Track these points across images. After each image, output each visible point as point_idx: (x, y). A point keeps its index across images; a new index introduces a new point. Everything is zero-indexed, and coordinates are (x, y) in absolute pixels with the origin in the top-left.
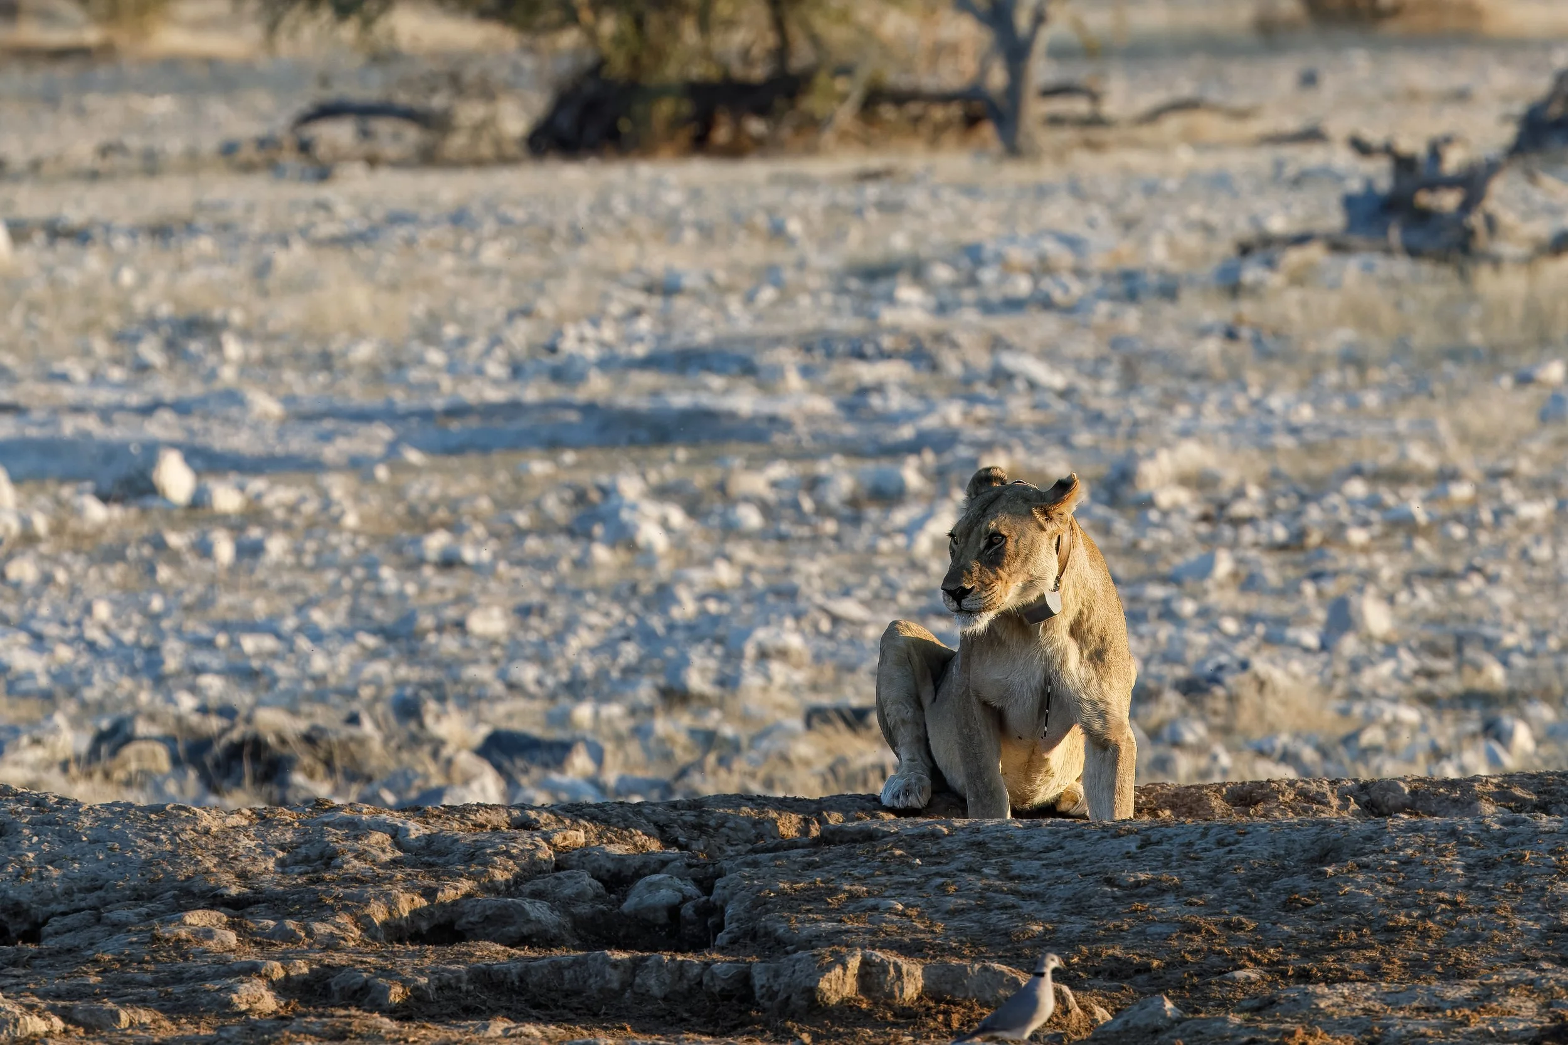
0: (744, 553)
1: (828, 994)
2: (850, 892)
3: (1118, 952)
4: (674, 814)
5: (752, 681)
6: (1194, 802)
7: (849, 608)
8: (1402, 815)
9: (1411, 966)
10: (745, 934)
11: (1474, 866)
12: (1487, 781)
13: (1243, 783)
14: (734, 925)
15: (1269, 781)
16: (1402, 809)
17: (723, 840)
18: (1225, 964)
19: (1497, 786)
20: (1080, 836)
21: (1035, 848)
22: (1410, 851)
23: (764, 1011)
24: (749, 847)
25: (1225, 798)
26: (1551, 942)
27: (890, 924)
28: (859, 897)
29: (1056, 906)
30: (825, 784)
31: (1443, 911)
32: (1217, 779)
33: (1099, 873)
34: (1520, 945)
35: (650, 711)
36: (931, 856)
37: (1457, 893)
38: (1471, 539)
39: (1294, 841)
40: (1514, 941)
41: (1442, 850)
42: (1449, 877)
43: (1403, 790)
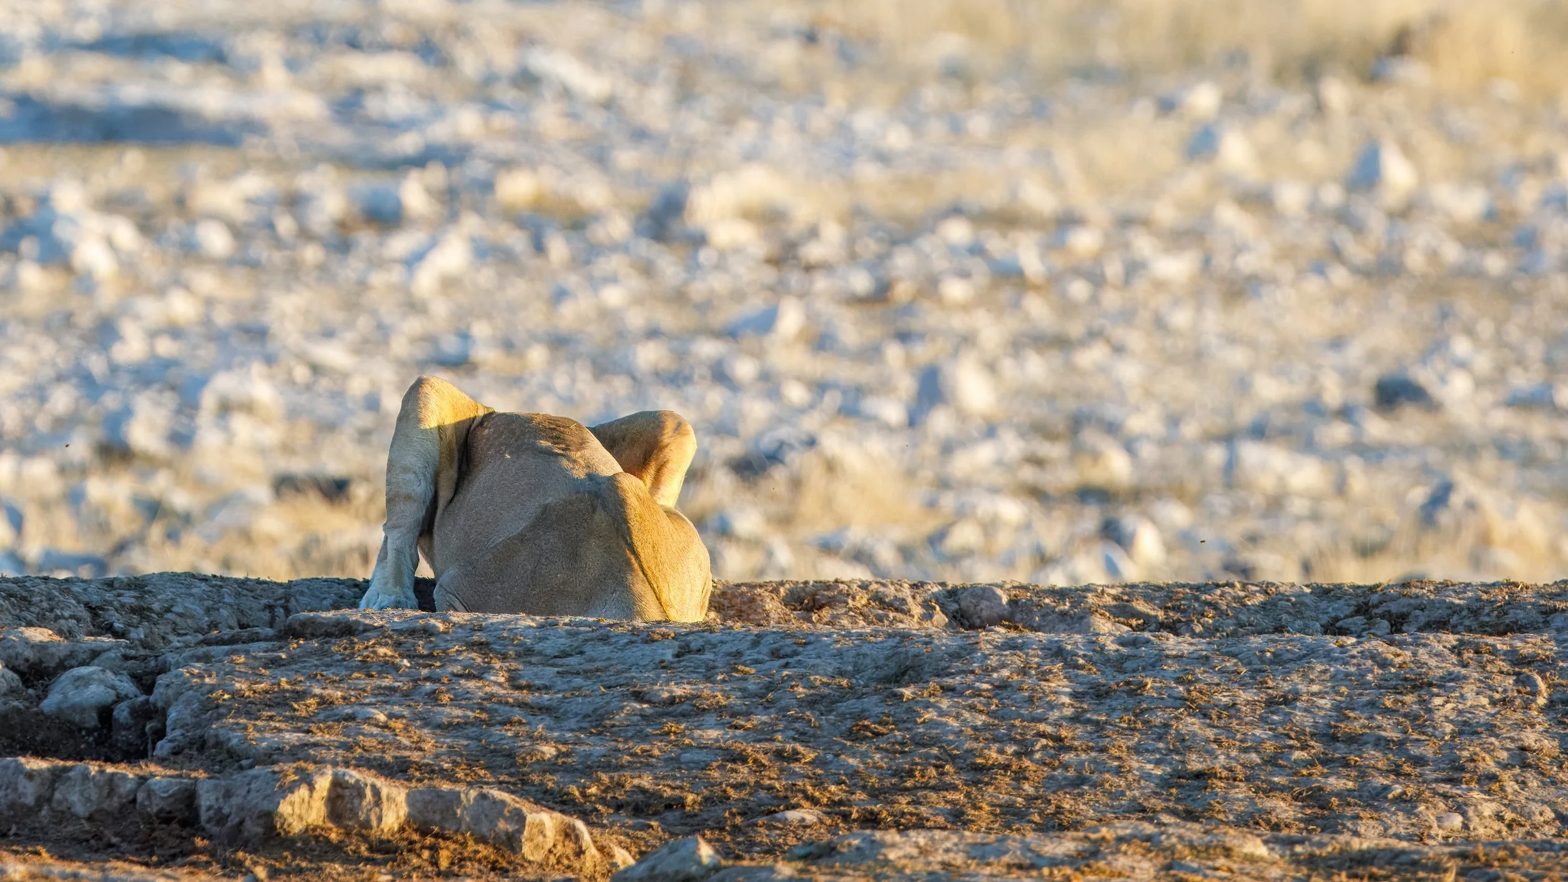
0: (206, 282)
1: (290, 820)
2: (321, 697)
3: (646, 782)
4: (109, 596)
5: (209, 438)
6: (744, 603)
7: (333, 354)
8: (998, 629)
9: (1002, 813)
10: (191, 744)
11: (1084, 694)
12: (1103, 592)
13: (806, 583)
14: (178, 732)
15: (836, 581)
16: (998, 621)
17: (169, 629)
18: (775, 802)
19: (1116, 598)
20: (605, 639)
21: (548, 652)
22: (1005, 673)
23: (210, 837)
24: (201, 637)
25: (786, 602)
26: (1174, 791)
27: (369, 738)
28: (332, 703)
29: (572, 723)
30: (293, 565)
31: (1044, 747)
32: (773, 577)
33: (627, 685)
34: (1137, 793)
35: (83, 471)
36: (422, 656)
37: (1061, 726)
38: (1094, 300)
39: (865, 655)
40: (1129, 787)
41: (1044, 673)
42: (1052, 706)
43: (1000, 598)
